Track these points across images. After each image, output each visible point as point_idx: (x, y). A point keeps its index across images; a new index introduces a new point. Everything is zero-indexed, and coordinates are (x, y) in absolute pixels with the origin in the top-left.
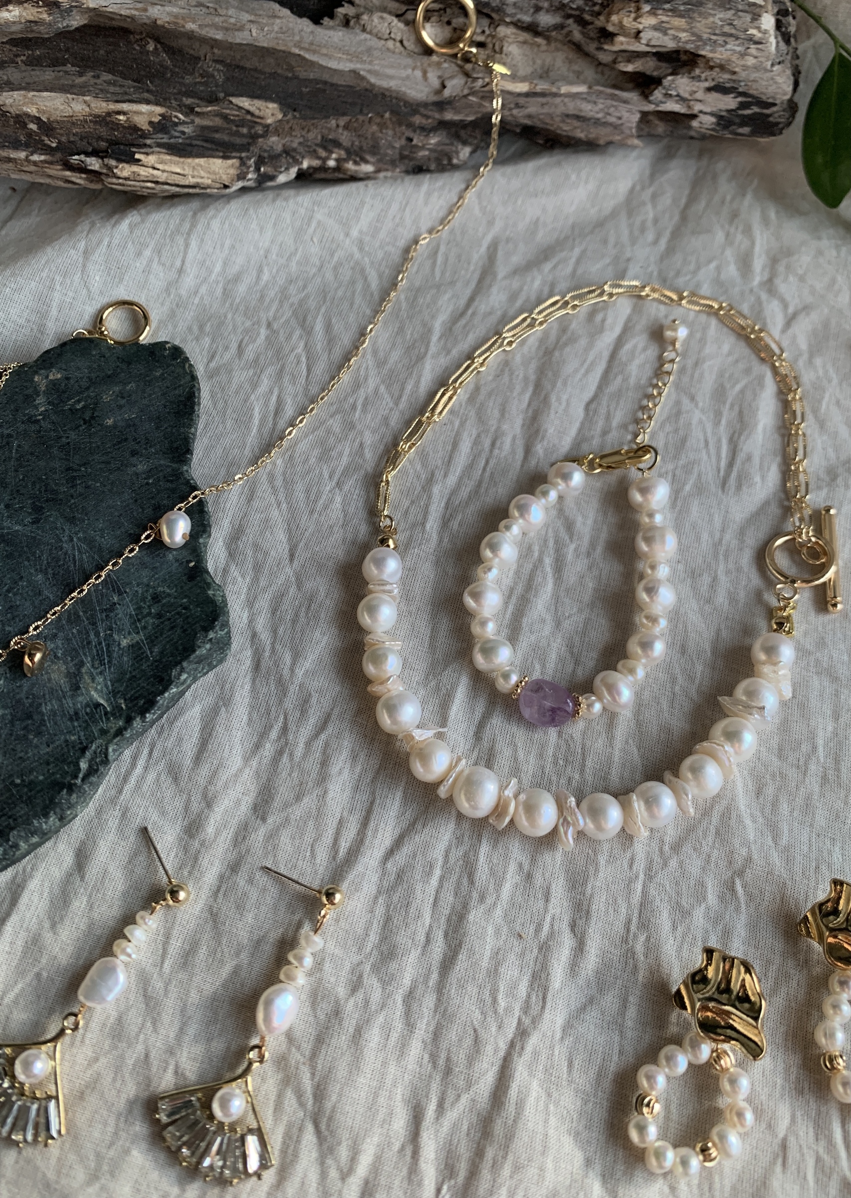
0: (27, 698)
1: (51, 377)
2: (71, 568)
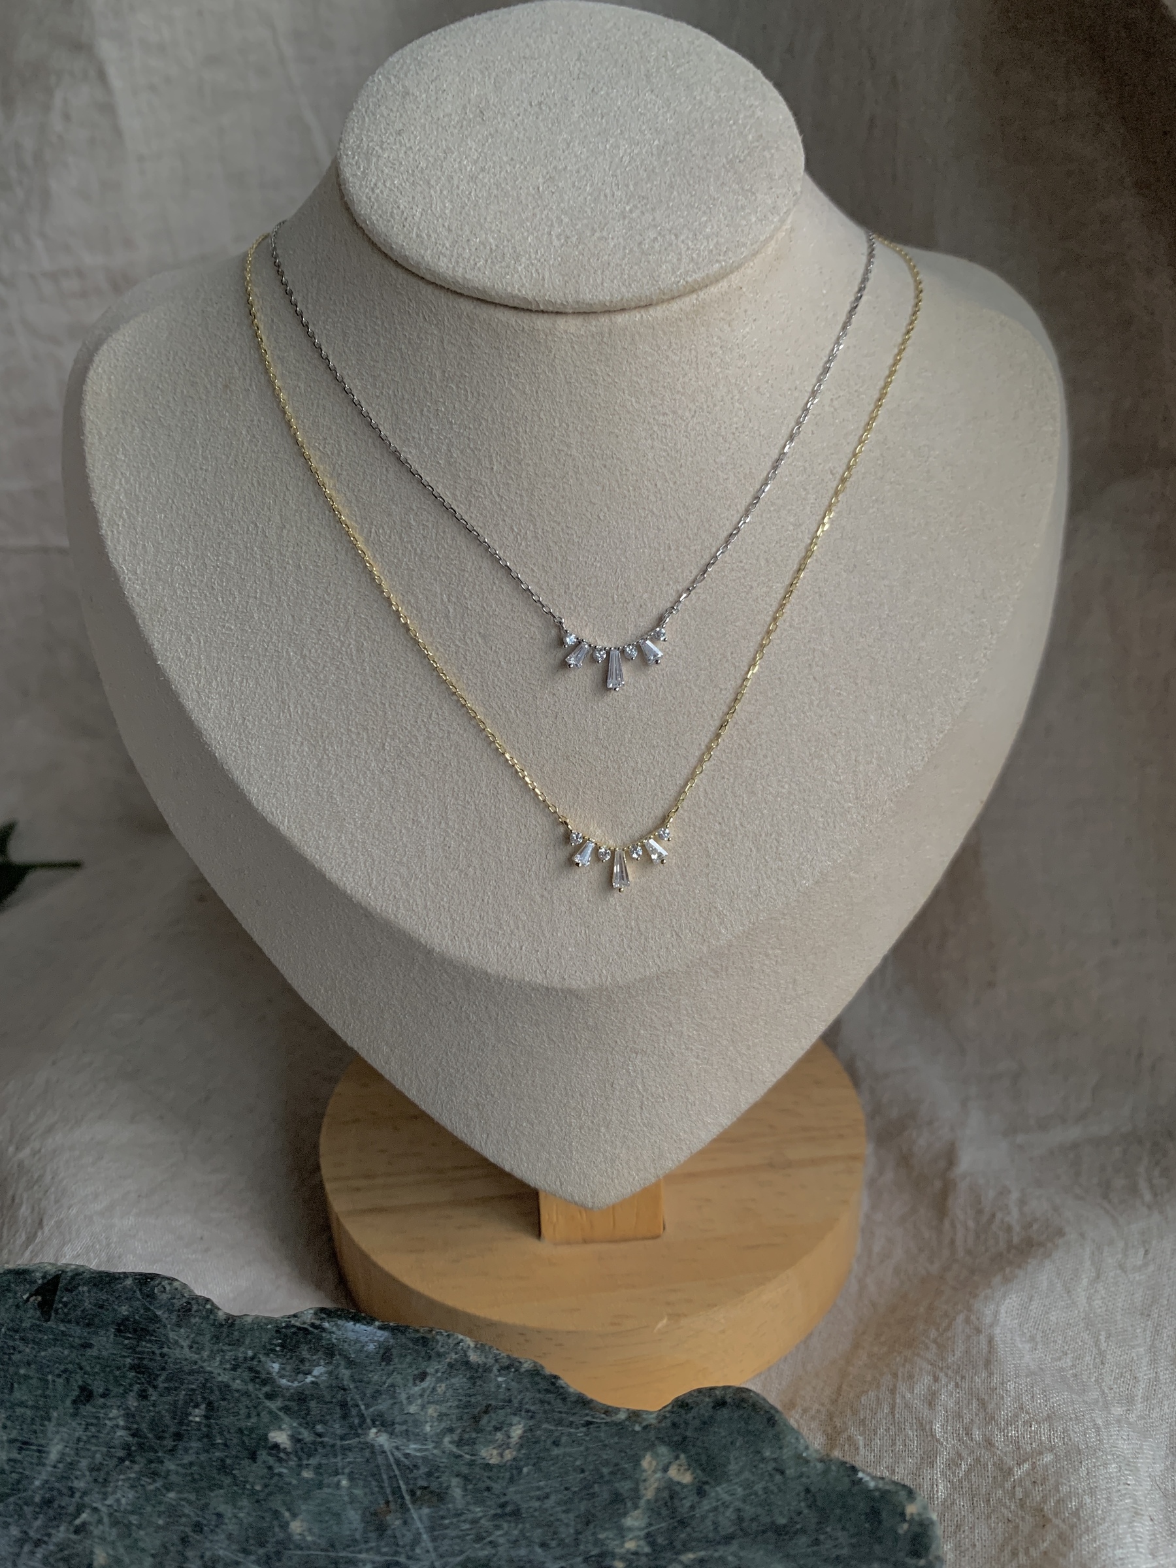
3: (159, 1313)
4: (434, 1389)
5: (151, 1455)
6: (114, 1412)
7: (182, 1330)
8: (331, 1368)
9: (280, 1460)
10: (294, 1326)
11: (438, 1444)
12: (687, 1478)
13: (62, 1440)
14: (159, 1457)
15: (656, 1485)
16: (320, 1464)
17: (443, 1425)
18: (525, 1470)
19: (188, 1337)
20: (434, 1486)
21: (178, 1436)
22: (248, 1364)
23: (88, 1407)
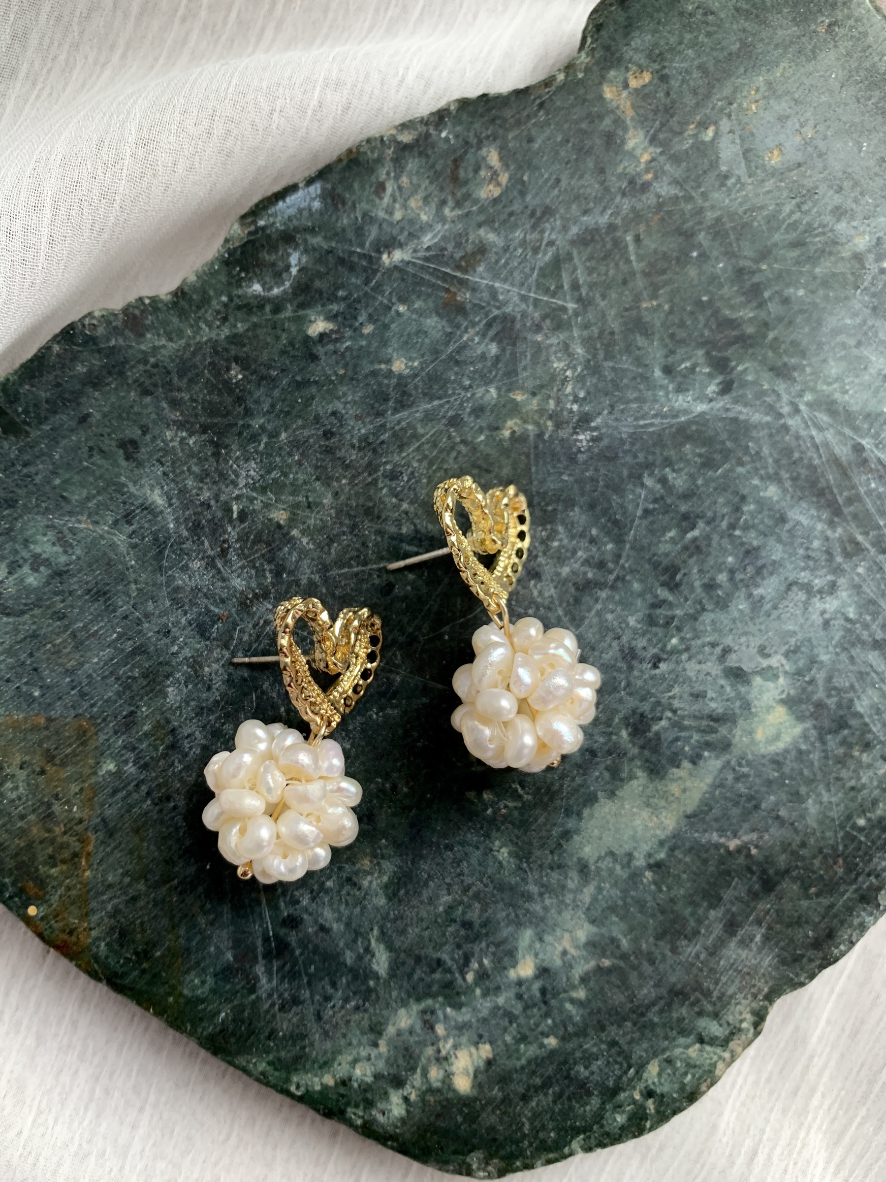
0: (829, 696)
1: (634, 83)
2: (816, 462)
3: (113, 343)
4: (400, 188)
5: (235, 430)
6: (169, 434)
7: (149, 336)
8: (302, 248)
9: (336, 340)
10: (235, 249)
11: (443, 220)
12: (647, 77)
13: (152, 488)
14: (243, 426)
15: (629, 103)
16: (370, 315)
17: (434, 205)
18: (525, 178)
19: (159, 335)
20: (470, 248)
21: (240, 400)
22: (232, 305)
23: (143, 450)
